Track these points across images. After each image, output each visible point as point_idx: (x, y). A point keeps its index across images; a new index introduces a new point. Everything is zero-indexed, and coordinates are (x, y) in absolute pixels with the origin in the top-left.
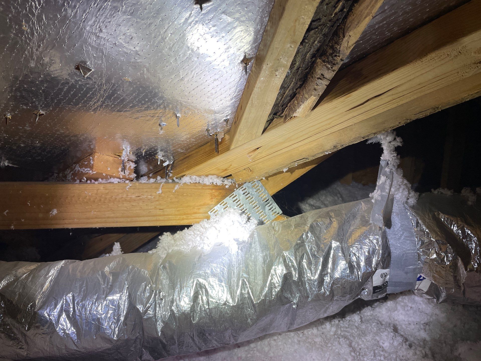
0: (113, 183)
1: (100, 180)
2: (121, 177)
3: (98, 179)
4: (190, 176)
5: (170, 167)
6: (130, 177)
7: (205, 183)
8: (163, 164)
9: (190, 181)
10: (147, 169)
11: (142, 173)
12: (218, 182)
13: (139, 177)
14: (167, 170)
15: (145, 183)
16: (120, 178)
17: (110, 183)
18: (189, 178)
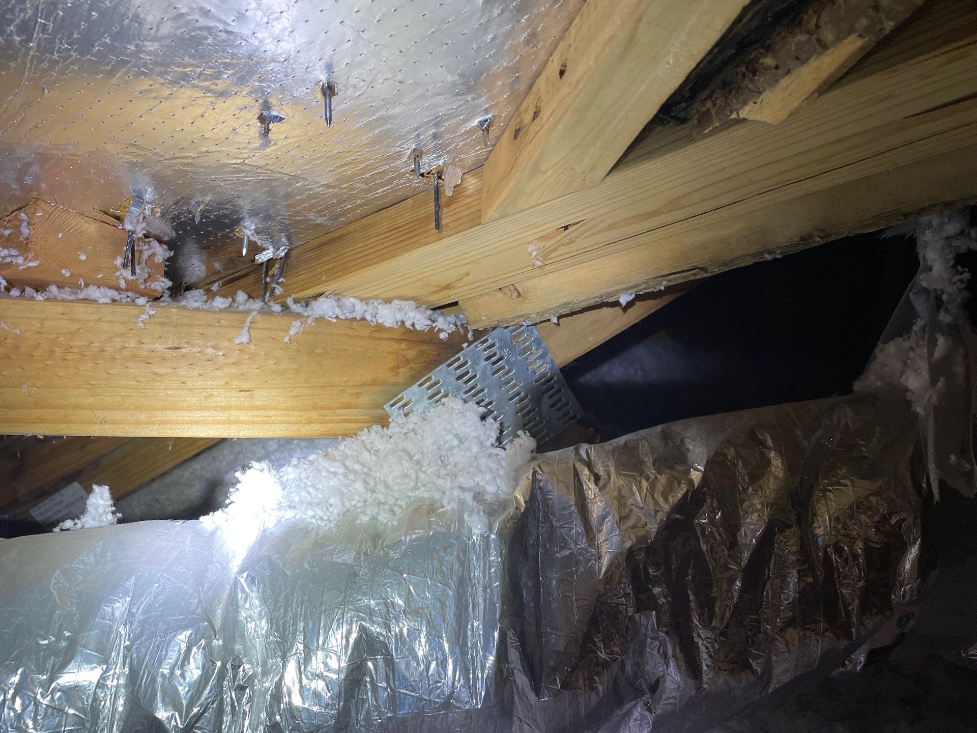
0: (95, 301)
1: (53, 289)
2: (123, 284)
3: (48, 286)
4: (337, 297)
5: (277, 266)
6: (153, 286)
7: (380, 321)
8: (257, 257)
9: (338, 311)
10: (203, 268)
11: (189, 279)
12: (419, 320)
13: (180, 291)
14: (267, 275)
15: (197, 309)
16: (118, 289)
17: (86, 300)
18: (335, 304)
